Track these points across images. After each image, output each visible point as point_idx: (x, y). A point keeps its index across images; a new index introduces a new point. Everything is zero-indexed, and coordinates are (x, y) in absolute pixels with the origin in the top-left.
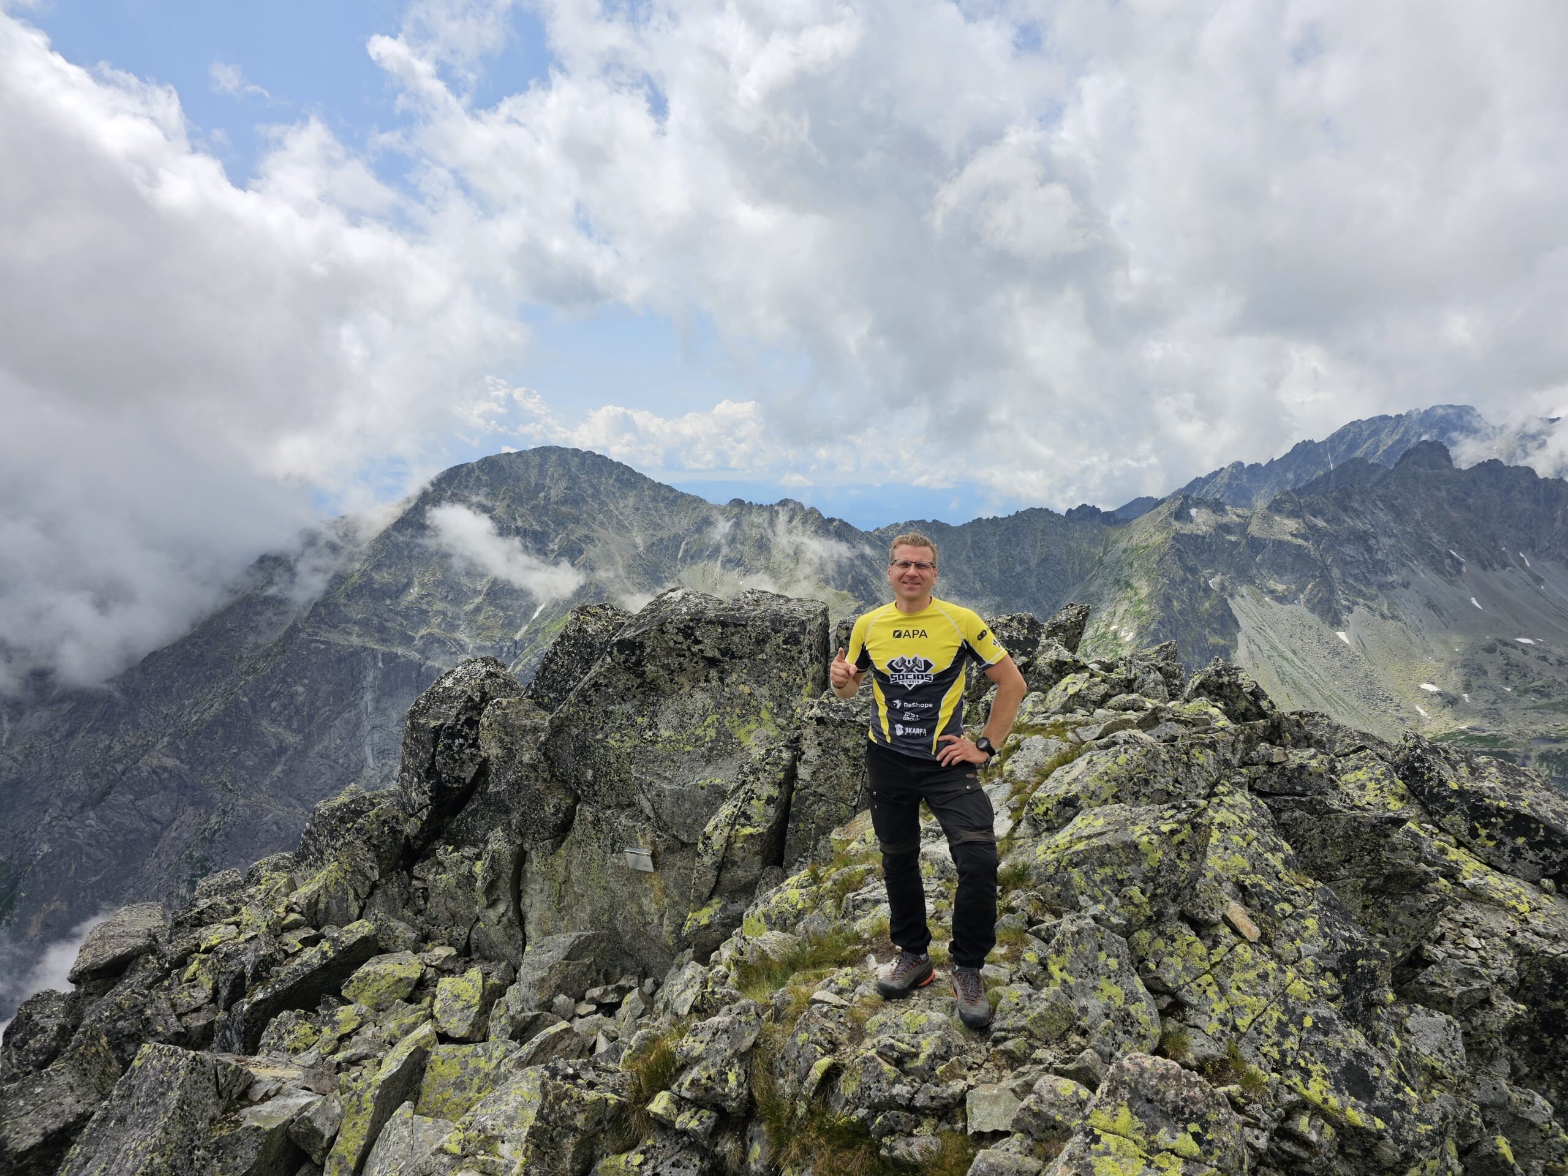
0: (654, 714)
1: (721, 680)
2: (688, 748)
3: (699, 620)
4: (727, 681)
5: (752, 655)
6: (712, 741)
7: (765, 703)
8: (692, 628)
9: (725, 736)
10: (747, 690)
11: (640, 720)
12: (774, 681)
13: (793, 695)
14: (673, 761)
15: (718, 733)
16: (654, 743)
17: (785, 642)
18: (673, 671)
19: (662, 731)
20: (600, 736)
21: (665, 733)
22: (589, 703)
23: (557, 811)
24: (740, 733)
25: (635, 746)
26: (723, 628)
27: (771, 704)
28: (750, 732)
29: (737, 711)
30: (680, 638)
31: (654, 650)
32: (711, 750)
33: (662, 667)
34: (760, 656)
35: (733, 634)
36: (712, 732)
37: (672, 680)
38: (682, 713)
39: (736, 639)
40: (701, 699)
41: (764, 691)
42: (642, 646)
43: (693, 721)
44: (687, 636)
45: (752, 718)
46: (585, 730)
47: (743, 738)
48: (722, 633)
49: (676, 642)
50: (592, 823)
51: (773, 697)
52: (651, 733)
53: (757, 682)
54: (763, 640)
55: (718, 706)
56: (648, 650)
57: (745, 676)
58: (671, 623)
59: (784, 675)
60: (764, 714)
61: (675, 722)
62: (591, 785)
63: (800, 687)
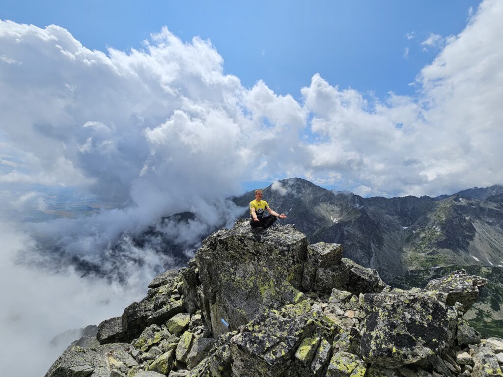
0: (236, 269)
1: (258, 262)
2: (243, 288)
3: (245, 237)
4: (260, 263)
5: (267, 255)
6: (251, 288)
7: (272, 278)
8: (243, 240)
9: (256, 288)
10: (265, 270)
11: (231, 269)
12: (275, 270)
13: (283, 279)
14: (237, 292)
15: (254, 285)
16: (233, 281)
17: (279, 254)
18: (241, 254)
19: (237, 277)
20: (219, 272)
21: (238, 278)
22: (217, 259)
23: (212, 292)
24: (262, 289)
25: (228, 280)
26: (254, 242)
27: (274, 280)
28: (265, 289)
29: (262, 278)
30: (240, 243)
31: (232, 245)
32: (250, 292)
33: (237, 252)
34: (271, 257)
35: (259, 245)
36: (252, 284)
37: (241, 257)
38: (245, 271)
39: (260, 247)
40: (251, 268)
41: (271, 272)
42: (226, 243)
43: (248, 276)
44: (242, 242)
45: (267, 283)
46: (216, 268)
47: (262, 291)
48: (254, 244)
49: (238, 244)
50: (219, 301)
51: (275, 277)
52: (233, 277)
53: (269, 268)
54: (271, 250)
55: (256, 273)
56: (229, 245)
57: (265, 264)
58: (235, 236)
59: (279, 268)
60: (271, 283)
61: (242, 274)
63: (286, 276)
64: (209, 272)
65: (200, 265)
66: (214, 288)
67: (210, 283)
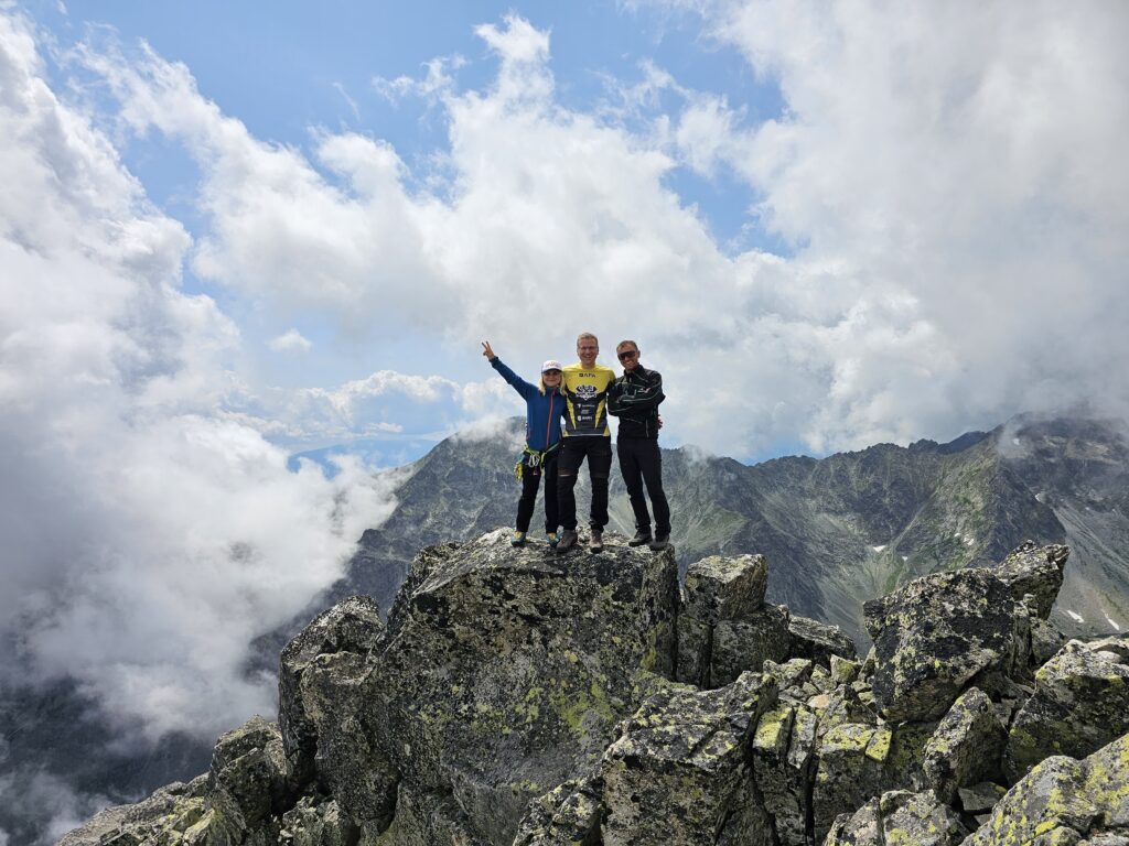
0: (470, 683)
1: (545, 642)
2: (507, 730)
3: (508, 570)
4: (551, 644)
5: (577, 612)
6: (533, 723)
7: (596, 675)
8: (500, 580)
9: (549, 716)
10: (574, 658)
11: (455, 688)
12: (605, 649)
13: (631, 668)
14: (488, 747)
15: (541, 712)
16: (469, 719)
17: (615, 597)
18: (488, 631)
19: (479, 705)
20: (412, 707)
21: (483, 708)
22: (399, 667)
23: (379, 790)
24: (567, 714)
25: (449, 723)
26: (537, 580)
27: (604, 678)
28: (579, 713)
29: (564, 683)
30: (489, 593)
31: (461, 606)
32: (532, 734)
33: (473, 626)
34: (587, 615)
35: (550, 587)
36: (534, 711)
37: (488, 642)
38: (502, 682)
39: (555, 592)
40: (523, 666)
41: (594, 659)
42: (444, 602)
43: (515, 693)
44: (496, 590)
45: (582, 694)
46: (397, 698)
47: (571, 721)
48: (537, 586)
49: (484, 597)
50: (412, 808)
51: (605, 669)
52: (466, 707)
53: (586, 648)
54: (588, 594)
55: (541, 676)
56: (453, 607)
57: (570, 640)
58: (474, 574)
59: (617, 640)
60: (596, 691)
61: (494, 693)
62: (411, 762)
63: (639, 657)
64: (362, 722)
65: (324, 710)
66: (383, 774)
67: (369, 761)
